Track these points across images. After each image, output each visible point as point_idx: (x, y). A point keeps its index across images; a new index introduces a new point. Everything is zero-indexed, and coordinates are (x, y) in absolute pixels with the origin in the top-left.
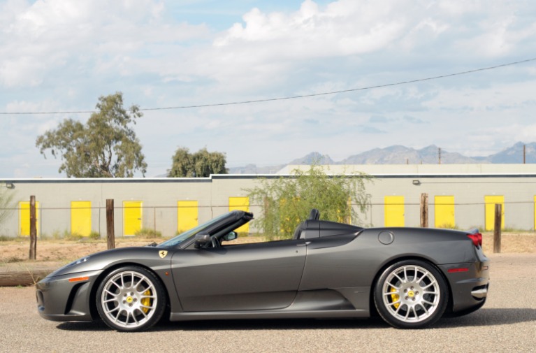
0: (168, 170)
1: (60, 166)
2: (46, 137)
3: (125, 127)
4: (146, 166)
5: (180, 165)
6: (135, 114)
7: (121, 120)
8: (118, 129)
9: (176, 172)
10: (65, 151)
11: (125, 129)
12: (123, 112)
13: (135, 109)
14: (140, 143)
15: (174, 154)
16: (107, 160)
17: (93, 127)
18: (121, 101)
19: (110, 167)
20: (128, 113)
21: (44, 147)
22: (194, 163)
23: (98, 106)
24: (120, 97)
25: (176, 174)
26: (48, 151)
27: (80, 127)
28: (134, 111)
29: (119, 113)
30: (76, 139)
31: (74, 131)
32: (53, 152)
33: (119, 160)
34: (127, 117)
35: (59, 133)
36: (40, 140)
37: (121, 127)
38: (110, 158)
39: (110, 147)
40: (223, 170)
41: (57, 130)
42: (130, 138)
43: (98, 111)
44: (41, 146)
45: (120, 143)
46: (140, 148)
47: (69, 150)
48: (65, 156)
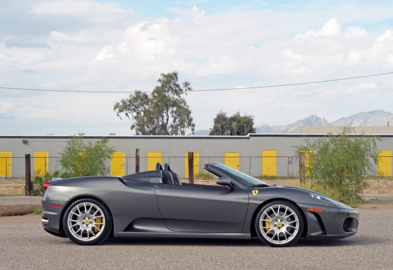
0: (210, 129)
1: (131, 125)
2: (121, 104)
3: (179, 97)
4: (194, 125)
5: (219, 126)
6: (186, 88)
7: (176, 92)
8: (173, 99)
9: (216, 130)
10: (135, 114)
11: (178, 99)
12: (178, 86)
13: (186, 84)
14: (189, 109)
15: (215, 117)
16: (165, 121)
17: (155, 97)
18: (177, 78)
19: (168, 126)
20: (182, 86)
21: (120, 111)
22: (230, 124)
23: (159, 80)
24: (175, 74)
25: (216, 132)
26: (123, 114)
27: (146, 96)
28: (186, 86)
29: (175, 87)
30: (143, 106)
31: (142, 100)
32: (127, 114)
33: (174, 121)
34: (181, 90)
35: (130, 101)
36: (116, 106)
37: (176, 97)
38: (167, 120)
39: (167, 112)
40: (252, 130)
41: (129, 99)
42: (182, 105)
43: (159, 85)
44: (117, 110)
45: (175, 109)
46: (190, 113)
47: (138, 113)
48: (135, 118)
